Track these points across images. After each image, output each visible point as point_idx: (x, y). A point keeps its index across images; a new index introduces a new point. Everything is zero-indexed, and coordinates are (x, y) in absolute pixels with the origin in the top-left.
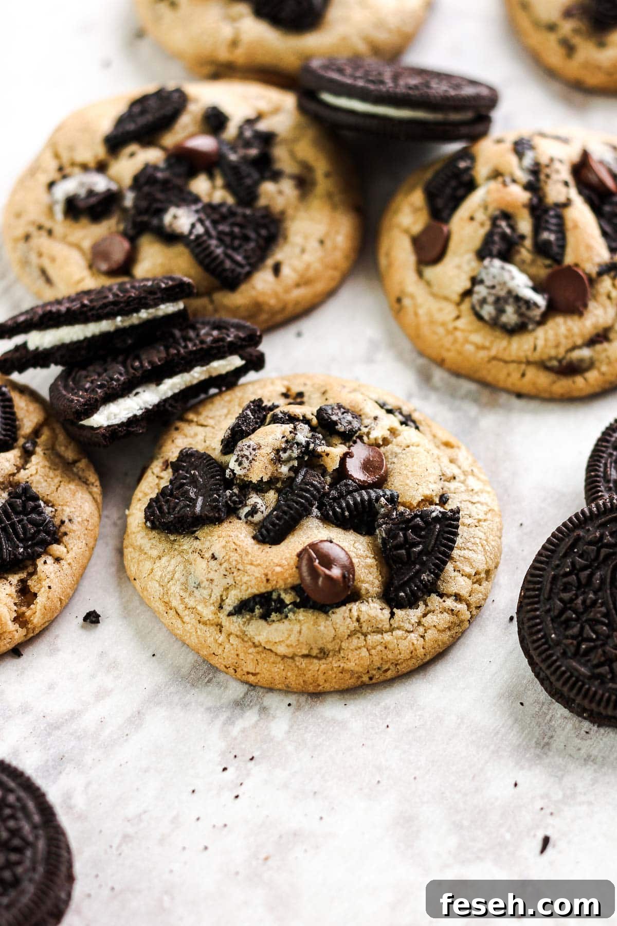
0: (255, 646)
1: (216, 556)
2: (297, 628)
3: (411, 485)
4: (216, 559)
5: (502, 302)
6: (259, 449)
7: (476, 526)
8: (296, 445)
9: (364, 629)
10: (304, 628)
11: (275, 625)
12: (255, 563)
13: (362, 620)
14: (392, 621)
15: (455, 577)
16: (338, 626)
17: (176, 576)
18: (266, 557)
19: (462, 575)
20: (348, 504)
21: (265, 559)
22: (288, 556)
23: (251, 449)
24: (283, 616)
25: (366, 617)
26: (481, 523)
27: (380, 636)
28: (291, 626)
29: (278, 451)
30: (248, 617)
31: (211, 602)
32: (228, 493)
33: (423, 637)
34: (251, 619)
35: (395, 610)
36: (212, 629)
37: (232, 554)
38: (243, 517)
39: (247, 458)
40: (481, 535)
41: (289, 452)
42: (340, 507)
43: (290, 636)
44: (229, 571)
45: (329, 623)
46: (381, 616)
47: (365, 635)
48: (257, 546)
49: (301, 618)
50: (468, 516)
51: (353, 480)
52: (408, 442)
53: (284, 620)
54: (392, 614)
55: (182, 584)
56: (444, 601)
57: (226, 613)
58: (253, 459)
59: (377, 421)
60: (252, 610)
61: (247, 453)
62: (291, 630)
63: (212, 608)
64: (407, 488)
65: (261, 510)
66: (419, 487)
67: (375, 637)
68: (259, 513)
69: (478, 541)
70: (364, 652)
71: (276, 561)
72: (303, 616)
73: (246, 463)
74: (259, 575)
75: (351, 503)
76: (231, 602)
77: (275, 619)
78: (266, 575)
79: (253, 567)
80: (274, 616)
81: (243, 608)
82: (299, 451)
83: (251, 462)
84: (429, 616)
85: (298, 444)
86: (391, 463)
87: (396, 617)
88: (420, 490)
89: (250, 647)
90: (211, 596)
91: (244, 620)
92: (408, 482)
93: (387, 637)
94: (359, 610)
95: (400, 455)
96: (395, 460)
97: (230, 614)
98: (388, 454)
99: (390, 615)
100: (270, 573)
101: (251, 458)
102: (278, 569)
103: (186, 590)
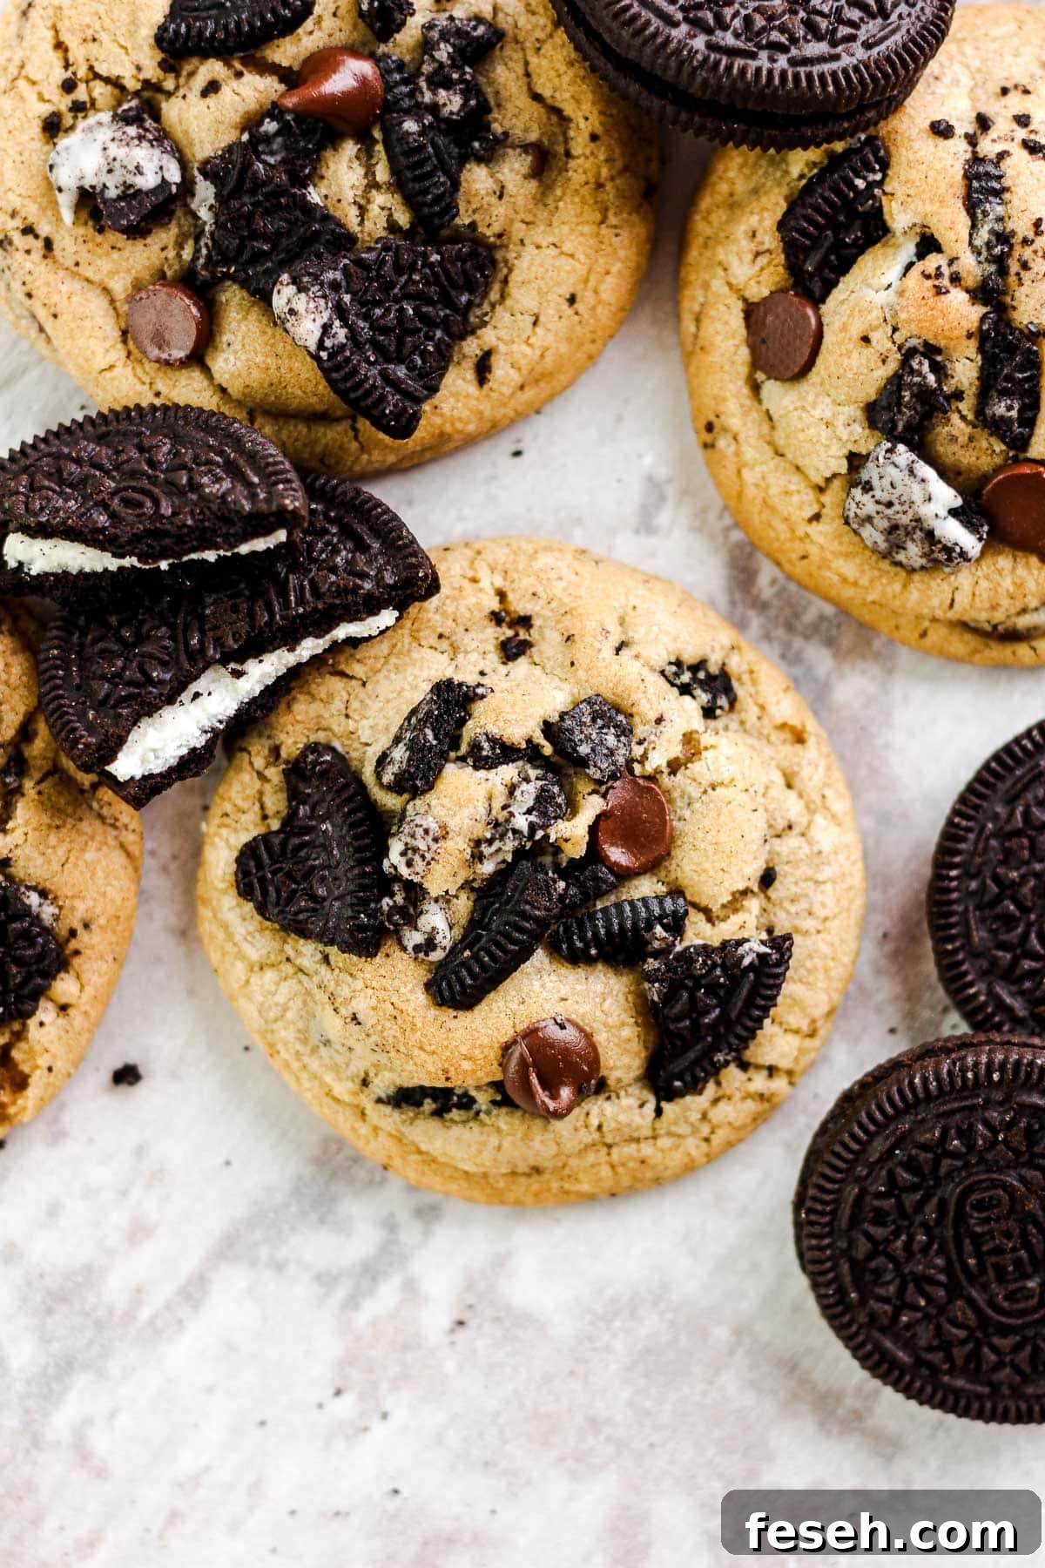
0: (420, 1152)
1: (360, 1017)
2: (494, 1141)
3: (711, 873)
4: (359, 1023)
5: (901, 532)
6: (444, 837)
7: (819, 932)
8: (510, 834)
9: (609, 1140)
10: (506, 1144)
11: (457, 1131)
12: (428, 1048)
13: (605, 1129)
14: (658, 1124)
15: (772, 1036)
16: (563, 1140)
17: (290, 1015)
18: (447, 1038)
19: (786, 1030)
20: (596, 934)
21: (445, 1043)
22: (486, 1041)
23: (429, 839)
24: (472, 1113)
25: (614, 1125)
26: (828, 924)
27: (634, 1146)
28: (484, 1138)
29: (478, 843)
30: (411, 1114)
31: (349, 1073)
32: (386, 902)
33: (707, 1140)
34: (417, 1115)
35: (664, 1104)
36: (348, 1112)
37: (388, 1025)
38: (410, 949)
39: (423, 857)
40: (825, 949)
41: (497, 844)
42: (582, 939)
43: (480, 1152)
44: (381, 1047)
45: (549, 1136)
46: (638, 1120)
47: (610, 1146)
48: (433, 1012)
49: (503, 1126)
50: (806, 914)
51: (607, 867)
52: (715, 778)
53: (471, 1124)
54: (659, 1112)
55: (300, 1031)
56: (750, 1079)
57: (374, 1097)
58: (433, 859)
59: (661, 728)
60: (419, 1104)
61: (422, 845)
62: (484, 1144)
63: (350, 1085)
64: (704, 877)
65: (443, 945)
66: (726, 876)
67: (625, 1149)
68: (439, 950)
69: (818, 962)
70: (605, 1172)
71: (464, 1049)
72: (506, 1123)
73: (419, 865)
74: (433, 1070)
75: (602, 931)
76: (384, 1084)
77: (457, 1118)
78: (445, 1071)
79: (423, 1055)
80: (455, 1114)
81: (406, 1098)
82: (516, 843)
83: (429, 864)
84: (722, 1105)
85: (515, 831)
86: (679, 820)
87: (664, 1117)
88: (726, 884)
89: (412, 1153)
90: (347, 1065)
91: (404, 1117)
92: (707, 865)
93: (647, 1150)
94: (602, 1113)
95: (697, 805)
96: (687, 813)
97: (379, 1101)
98: (676, 794)
99: (653, 1115)
100: (452, 1069)
101: (429, 857)
102: (466, 1065)
103: (305, 1041)
